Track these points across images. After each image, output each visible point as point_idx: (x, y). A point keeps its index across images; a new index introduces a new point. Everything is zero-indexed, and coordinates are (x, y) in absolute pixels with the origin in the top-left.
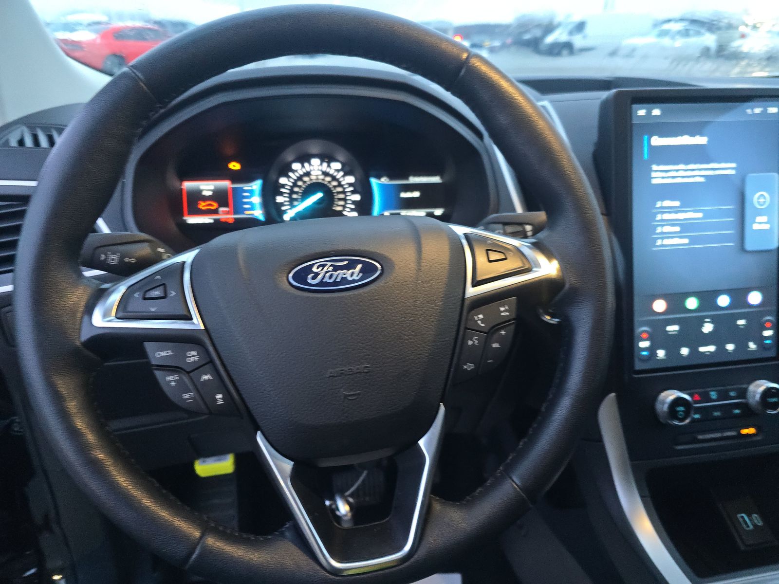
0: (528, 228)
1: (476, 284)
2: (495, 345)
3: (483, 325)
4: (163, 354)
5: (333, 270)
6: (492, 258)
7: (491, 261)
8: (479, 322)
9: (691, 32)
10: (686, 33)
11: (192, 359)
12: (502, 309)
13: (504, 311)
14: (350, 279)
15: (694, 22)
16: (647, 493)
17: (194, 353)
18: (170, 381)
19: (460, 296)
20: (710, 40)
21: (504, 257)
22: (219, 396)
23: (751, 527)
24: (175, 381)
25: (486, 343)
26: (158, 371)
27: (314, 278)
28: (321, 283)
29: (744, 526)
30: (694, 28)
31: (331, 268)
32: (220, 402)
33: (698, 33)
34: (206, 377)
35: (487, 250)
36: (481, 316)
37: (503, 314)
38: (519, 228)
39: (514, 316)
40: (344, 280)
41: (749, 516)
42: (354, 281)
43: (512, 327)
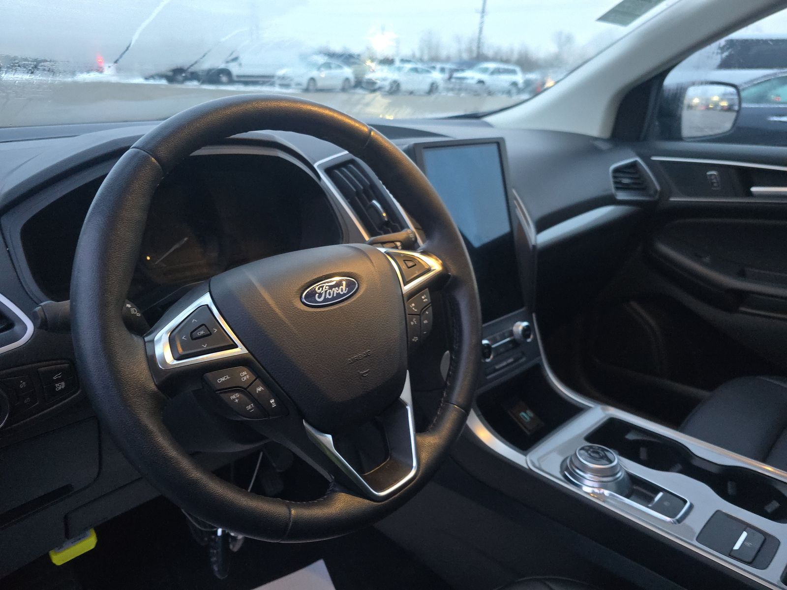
0: (398, 244)
1: (405, 284)
2: (426, 322)
3: (416, 310)
4: (223, 379)
5: (329, 289)
6: (409, 266)
7: (409, 268)
8: (413, 309)
9: (333, 66)
10: (328, 66)
11: (245, 378)
12: (423, 297)
13: (424, 299)
14: (342, 293)
15: (332, 55)
16: (480, 413)
17: (244, 373)
18: (234, 400)
19: (401, 294)
20: (348, 72)
21: (414, 264)
22: (272, 401)
23: (528, 418)
24: (237, 398)
25: (420, 321)
26: (222, 394)
27: (319, 297)
28: (326, 300)
29: (525, 420)
30: (334, 62)
31: (327, 287)
32: (274, 405)
33: (339, 67)
34: (259, 389)
35: (404, 260)
36: (413, 305)
37: (424, 301)
38: (392, 245)
39: (430, 301)
40: (339, 295)
41: (525, 413)
42: (345, 295)
43: (431, 308)
